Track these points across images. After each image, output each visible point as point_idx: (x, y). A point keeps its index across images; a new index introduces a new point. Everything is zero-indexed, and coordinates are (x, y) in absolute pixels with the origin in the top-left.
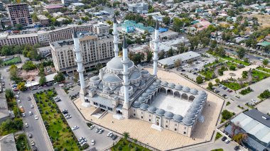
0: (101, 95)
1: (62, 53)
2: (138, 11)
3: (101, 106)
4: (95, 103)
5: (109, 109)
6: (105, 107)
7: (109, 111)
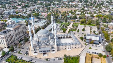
0: (42, 47)
1: (7, 37)
2: (12, 14)
3: (43, 51)
4: (40, 52)
5: (48, 51)
6: (46, 51)
7: (48, 52)
